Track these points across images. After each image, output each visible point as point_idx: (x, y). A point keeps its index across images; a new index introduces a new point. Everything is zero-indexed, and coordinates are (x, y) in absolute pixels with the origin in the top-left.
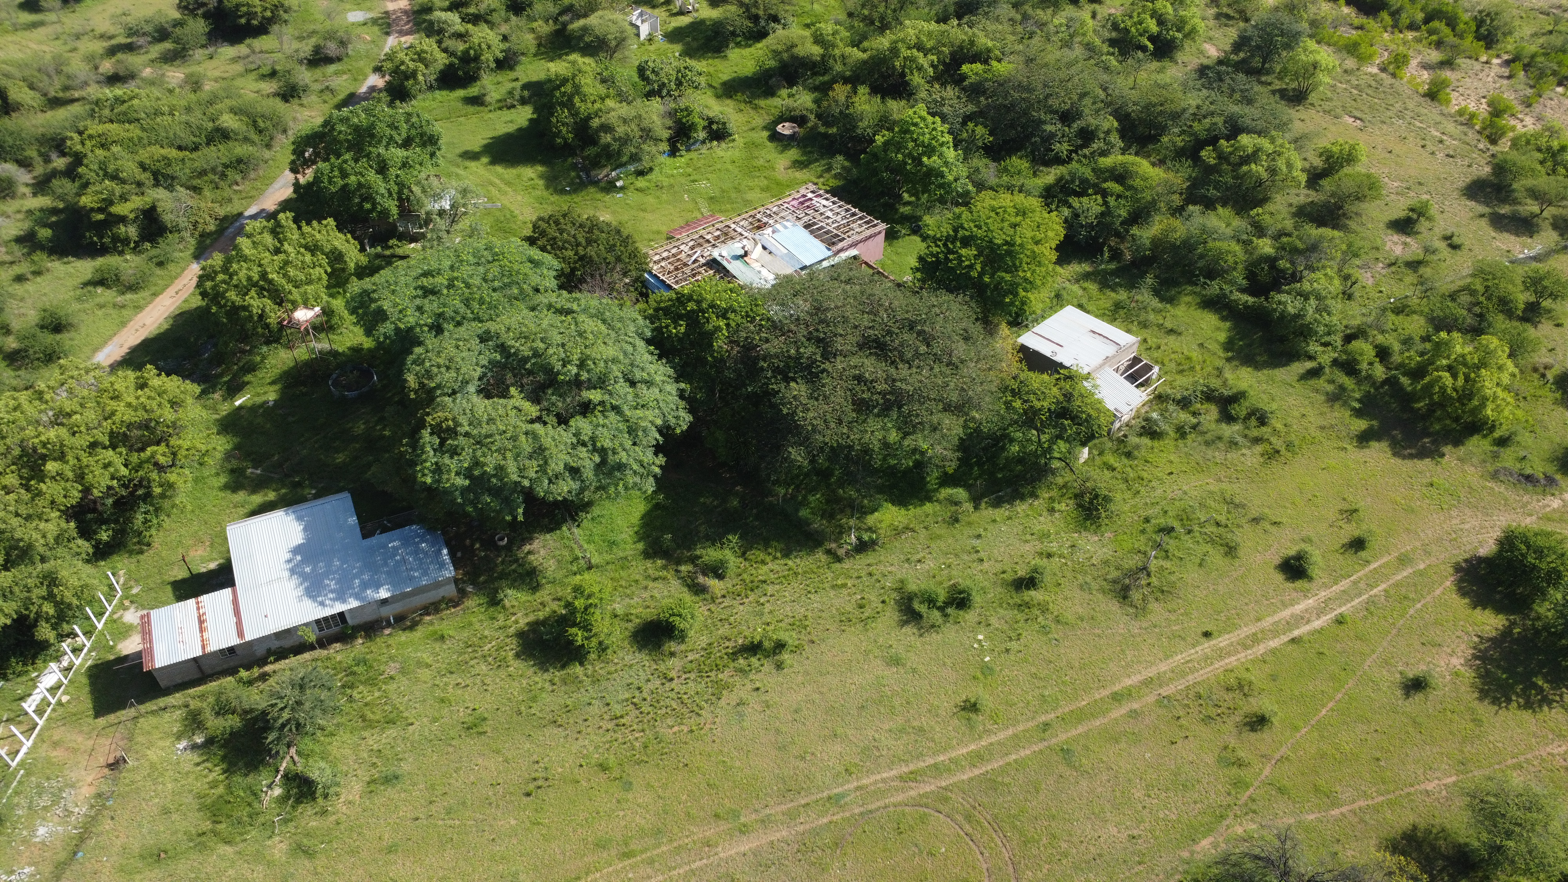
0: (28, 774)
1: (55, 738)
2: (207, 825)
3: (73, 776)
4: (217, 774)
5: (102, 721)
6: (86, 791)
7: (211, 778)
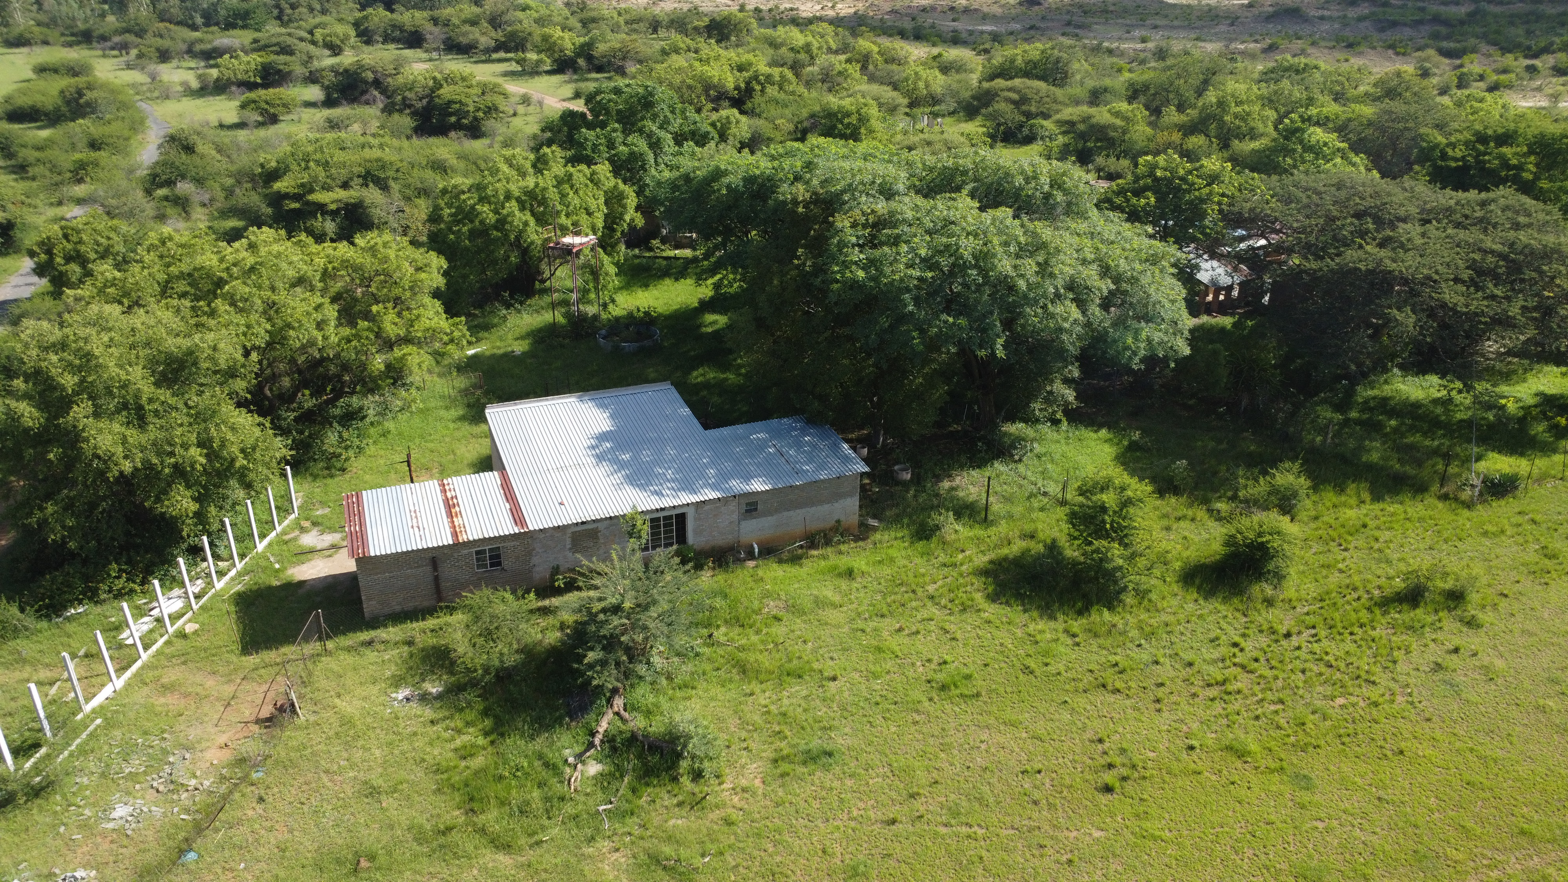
0: (110, 724)
1: (165, 680)
2: (457, 816)
3: (193, 734)
4: (472, 737)
5: (253, 660)
6: (215, 756)
7: (458, 742)
